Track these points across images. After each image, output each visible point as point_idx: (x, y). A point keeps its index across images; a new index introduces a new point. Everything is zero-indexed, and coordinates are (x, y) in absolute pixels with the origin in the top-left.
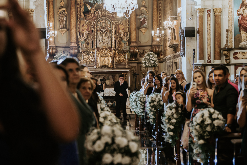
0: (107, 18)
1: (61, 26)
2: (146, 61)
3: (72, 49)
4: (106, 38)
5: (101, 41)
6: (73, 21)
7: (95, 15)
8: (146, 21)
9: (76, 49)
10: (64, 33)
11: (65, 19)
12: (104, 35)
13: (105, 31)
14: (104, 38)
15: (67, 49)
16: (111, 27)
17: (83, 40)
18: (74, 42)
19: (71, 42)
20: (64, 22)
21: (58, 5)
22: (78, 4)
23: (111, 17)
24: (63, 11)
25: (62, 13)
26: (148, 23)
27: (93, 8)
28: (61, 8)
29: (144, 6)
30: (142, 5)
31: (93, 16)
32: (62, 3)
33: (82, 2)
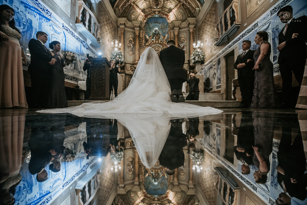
1: (129, 50)
2: (195, 56)
6: (137, 47)
8: (185, 47)
10: (131, 54)
11: (132, 45)
13: (158, 53)
15: (133, 65)
19: (135, 61)
20: (131, 48)
21: (128, 37)
22: (141, 38)
23: (162, 44)
24: (130, 40)
25: (130, 41)
26: (186, 48)
27: (150, 37)
28: (130, 38)
29: (184, 38)
30: (182, 37)
31: (150, 43)
32: (131, 36)
33: (143, 37)
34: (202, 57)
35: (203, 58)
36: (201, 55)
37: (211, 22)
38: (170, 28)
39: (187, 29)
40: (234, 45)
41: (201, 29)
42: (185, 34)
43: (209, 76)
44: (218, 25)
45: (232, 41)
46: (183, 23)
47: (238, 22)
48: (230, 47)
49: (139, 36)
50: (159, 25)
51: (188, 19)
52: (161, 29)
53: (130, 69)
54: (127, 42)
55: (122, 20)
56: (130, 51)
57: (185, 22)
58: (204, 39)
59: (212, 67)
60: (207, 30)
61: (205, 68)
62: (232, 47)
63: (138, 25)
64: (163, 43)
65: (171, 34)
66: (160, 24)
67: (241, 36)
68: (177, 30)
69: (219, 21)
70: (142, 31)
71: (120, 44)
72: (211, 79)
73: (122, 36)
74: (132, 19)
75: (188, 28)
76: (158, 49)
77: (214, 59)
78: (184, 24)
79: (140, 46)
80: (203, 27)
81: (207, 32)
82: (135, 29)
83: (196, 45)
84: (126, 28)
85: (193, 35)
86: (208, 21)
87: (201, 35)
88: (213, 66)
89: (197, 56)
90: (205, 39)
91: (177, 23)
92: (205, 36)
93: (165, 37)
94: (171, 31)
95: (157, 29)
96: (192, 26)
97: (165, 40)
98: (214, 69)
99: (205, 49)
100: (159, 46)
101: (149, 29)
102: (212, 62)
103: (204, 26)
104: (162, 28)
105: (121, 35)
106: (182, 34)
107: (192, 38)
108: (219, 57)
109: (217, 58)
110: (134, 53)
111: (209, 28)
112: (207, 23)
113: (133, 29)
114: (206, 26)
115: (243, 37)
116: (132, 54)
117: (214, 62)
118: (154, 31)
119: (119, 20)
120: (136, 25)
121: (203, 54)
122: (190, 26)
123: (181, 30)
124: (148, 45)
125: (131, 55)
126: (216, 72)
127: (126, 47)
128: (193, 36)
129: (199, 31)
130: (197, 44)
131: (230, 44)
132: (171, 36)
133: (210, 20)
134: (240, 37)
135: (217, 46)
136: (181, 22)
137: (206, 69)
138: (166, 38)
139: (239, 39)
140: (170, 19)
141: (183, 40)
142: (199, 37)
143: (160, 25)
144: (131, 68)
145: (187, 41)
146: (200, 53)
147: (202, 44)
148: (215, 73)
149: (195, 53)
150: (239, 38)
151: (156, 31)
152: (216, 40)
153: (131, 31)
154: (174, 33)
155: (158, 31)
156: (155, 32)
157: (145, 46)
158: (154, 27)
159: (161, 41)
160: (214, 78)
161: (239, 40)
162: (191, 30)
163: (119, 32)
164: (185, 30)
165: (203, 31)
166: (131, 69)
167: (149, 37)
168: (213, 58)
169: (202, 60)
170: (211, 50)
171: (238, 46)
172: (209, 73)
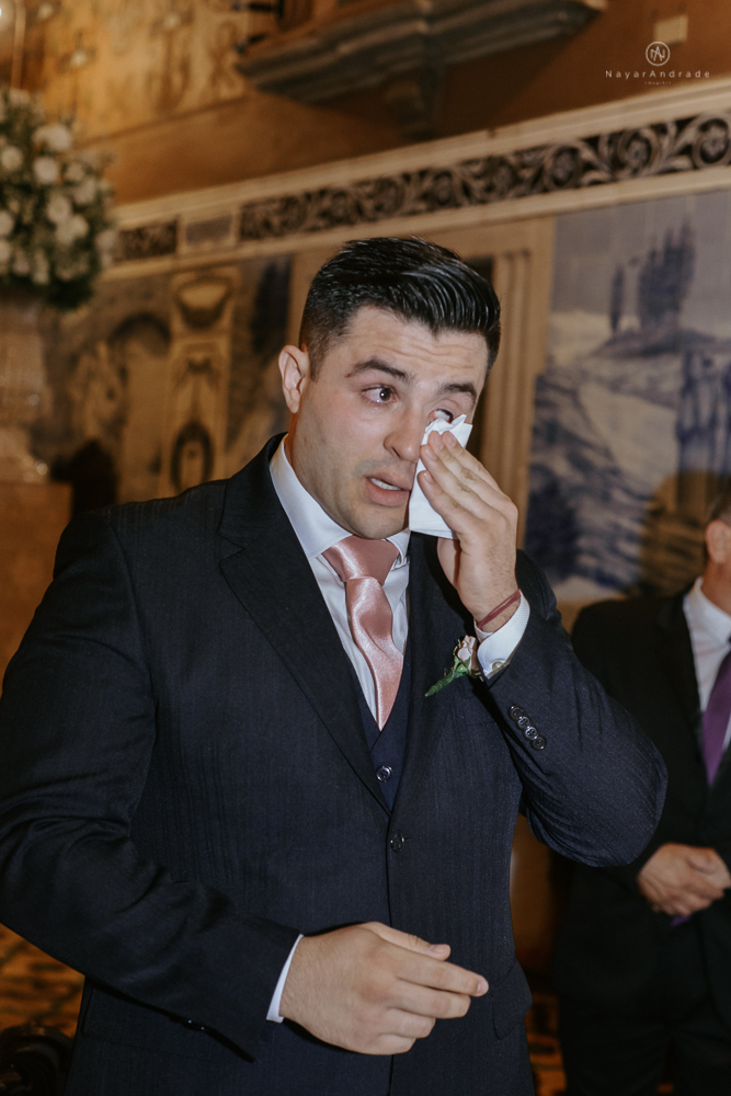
40: (501, 210)
43: (116, 424)
48: (435, 202)
59: (165, 335)
62: (468, 215)
67: (593, 142)
72: (132, 480)
77: (210, 229)
88: (177, 325)
98: (194, 366)
108: (271, 247)
109: (250, 249)
115: (617, 165)
117: (205, 274)
131: (447, 154)
134: (587, 154)
135: (265, 88)
139: (566, 168)
148: (194, 432)
150: (573, 152)
161: (570, 182)
168: (192, 206)
170: (167, 80)
171: (539, 238)
172: (114, 381)
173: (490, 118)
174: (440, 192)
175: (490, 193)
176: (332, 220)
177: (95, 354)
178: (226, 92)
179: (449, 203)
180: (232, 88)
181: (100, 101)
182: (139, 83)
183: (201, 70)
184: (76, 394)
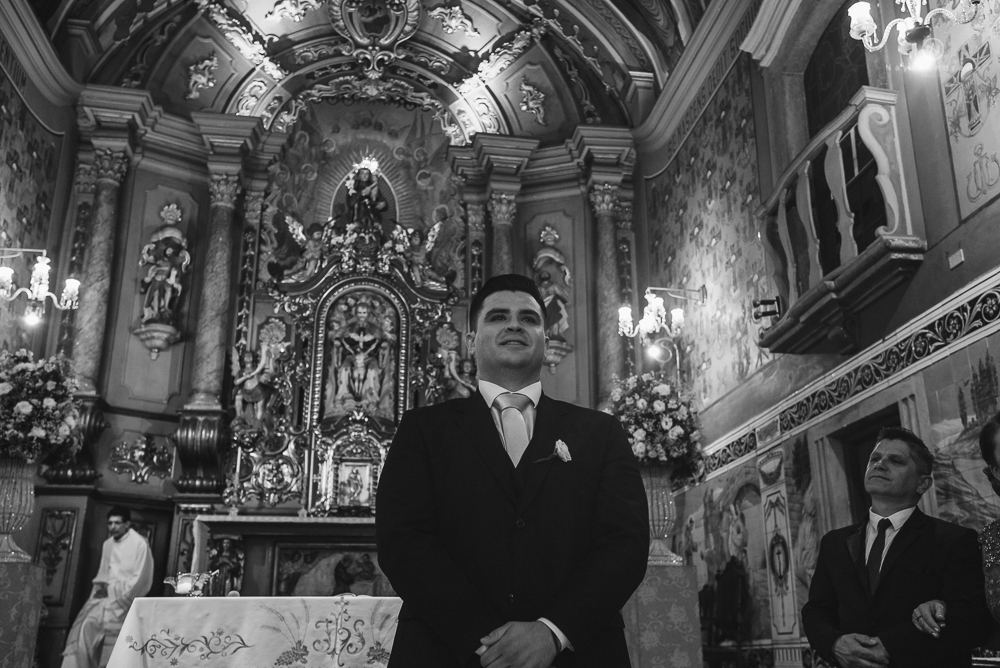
0: (382, 290)
1: (148, 313)
3: (193, 424)
4: (372, 374)
5: (343, 390)
6: (215, 290)
7: (322, 271)
8: (563, 312)
9: (209, 425)
10: (159, 343)
11: (172, 280)
12: (360, 359)
13: (367, 345)
14: (359, 372)
15: (168, 426)
16: (397, 331)
17: (251, 385)
18: (207, 392)
19: (192, 392)
20: (168, 295)
21: (151, 219)
22: (250, 229)
23: (398, 284)
24: (168, 241)
25: (165, 252)
26: (573, 321)
27: (316, 235)
28: (164, 227)
29: (555, 248)
30: (544, 245)
31: (311, 269)
32: (172, 213)
33: (269, 223)
34: (679, 430)
35: (684, 438)
36: (666, 423)
37: (733, 179)
38: (464, 176)
39: (576, 192)
40: (896, 377)
41: (664, 204)
42: (566, 223)
44: (774, 213)
45: (880, 347)
46: (551, 151)
47: (902, 231)
48: (866, 383)
49: (237, 216)
50: (386, 140)
51: (584, 131)
52: (404, 169)
53: (138, 454)
54: (140, 255)
55: (114, 104)
56: (160, 319)
57: (561, 150)
58: (688, 276)
59: (758, 491)
60: (710, 220)
61: (710, 477)
62: (881, 385)
63: (237, 143)
64: (407, 276)
65: (465, 219)
66: (394, 135)
67: (931, 327)
68: (510, 192)
69: (780, 194)
70: (264, 185)
71: (72, 285)
72: (755, 576)
73: (105, 211)
74: (194, 95)
75: (583, 189)
76: (371, 313)
77: (768, 431)
78: (558, 160)
79: (240, 289)
80: (679, 193)
81: (705, 236)
82: (212, 167)
83: (638, 315)
84: (137, 158)
85: (616, 228)
86: (711, 166)
87: (668, 240)
88: (762, 485)
89: (639, 424)
90: (697, 281)
91: (509, 155)
92: (695, 259)
93: (424, 238)
94: (467, 197)
95: (371, 165)
96: (606, 180)
97: (420, 258)
98: (773, 505)
99: (703, 347)
100: (375, 296)
101: (316, 166)
102: (752, 454)
103: (686, 188)
104: (406, 166)
105: (97, 205)
106: (542, 219)
107: (608, 252)
108: (796, 431)
109: (787, 435)
110: (185, 336)
111: (720, 216)
112: (706, 181)
113: (198, 163)
114: (701, 193)
115: (945, 335)
116: (171, 343)
117: (770, 454)
118: (350, 184)
119: (94, 101)
120: (217, 141)
121: (682, 414)
122: (595, 177)
123: (535, 197)
124: (297, 287)
125: (160, 349)
126: (786, 534)
127: (128, 287)
128: (617, 243)
129: (653, 214)
130: (646, 309)
131: (864, 358)
132: (466, 229)
133: (723, 161)
134: (930, 335)
136: (533, 144)
137: (718, 492)
138: (429, 246)
139: (923, 345)
140: (460, 119)
141: (551, 261)
142: (654, 249)
143: (399, 143)
144: (150, 451)
145: (573, 273)
146: (659, 406)
147: (677, 315)
148: (778, 540)
149: (629, 401)
150: (923, 336)
151: (369, 182)
152: (769, 308)
153: (179, 180)
154: (488, 217)
155: (380, 179)
156: (359, 185)
157: (276, 287)
158: (355, 151)
159: (394, 264)
160: (781, 579)
161: (924, 353)
162: (604, 206)
163: (82, 178)
164: (563, 199)
165: (679, 219)
166: (146, 459)
167: (308, 232)
168: (759, 422)
169: (675, 455)
170: (741, 363)
171: (917, 386)
172: (739, 523)
173: (881, 334)
174: (867, 376)
175: (890, 370)
176: (821, 408)
177: (729, 510)
178: (766, 361)
179: (872, 382)
180: (769, 357)
181: (715, 383)
182: (730, 369)
183: (754, 352)
184: (724, 535)
